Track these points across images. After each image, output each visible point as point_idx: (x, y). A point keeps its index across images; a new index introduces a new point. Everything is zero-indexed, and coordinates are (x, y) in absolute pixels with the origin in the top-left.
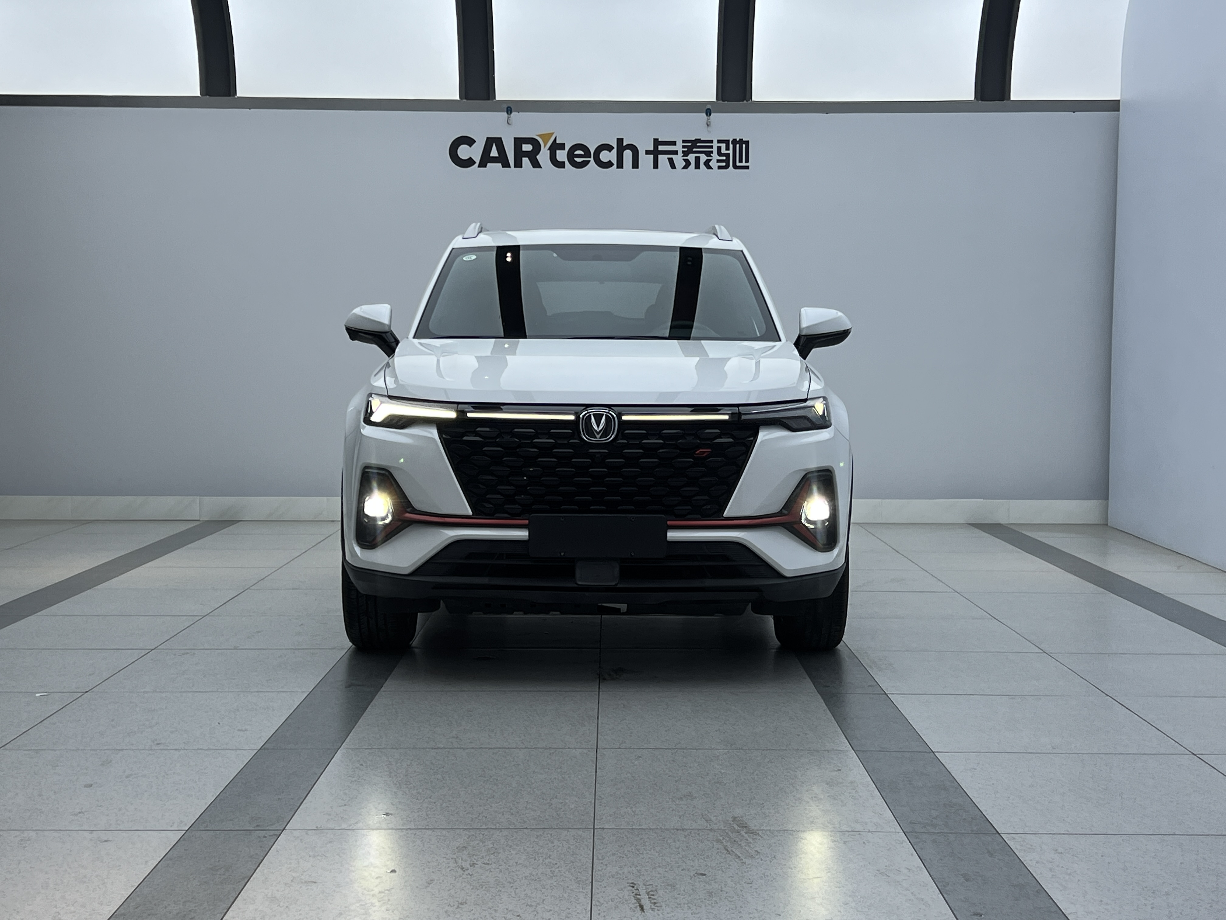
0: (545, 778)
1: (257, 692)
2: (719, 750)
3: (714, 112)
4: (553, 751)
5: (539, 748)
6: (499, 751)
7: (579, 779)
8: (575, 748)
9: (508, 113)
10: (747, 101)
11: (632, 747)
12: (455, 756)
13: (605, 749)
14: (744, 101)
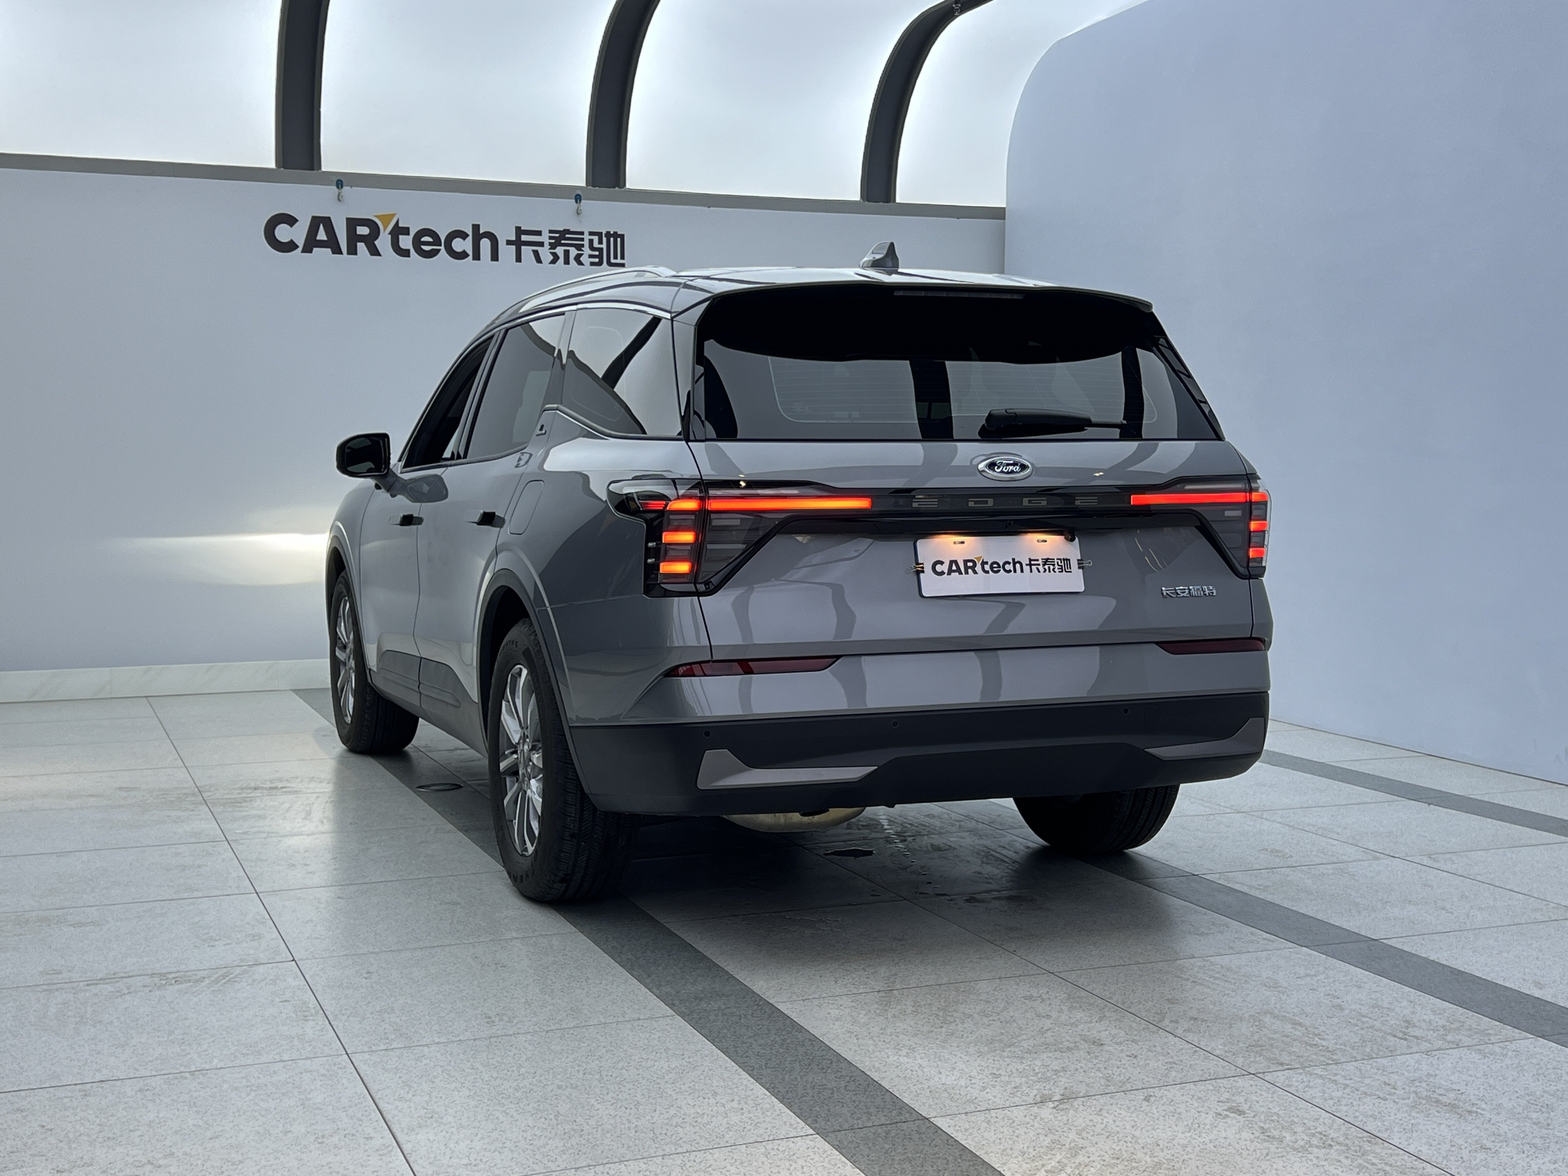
3: (585, 199)
9: (338, 188)
10: (620, 187)
14: (614, 187)
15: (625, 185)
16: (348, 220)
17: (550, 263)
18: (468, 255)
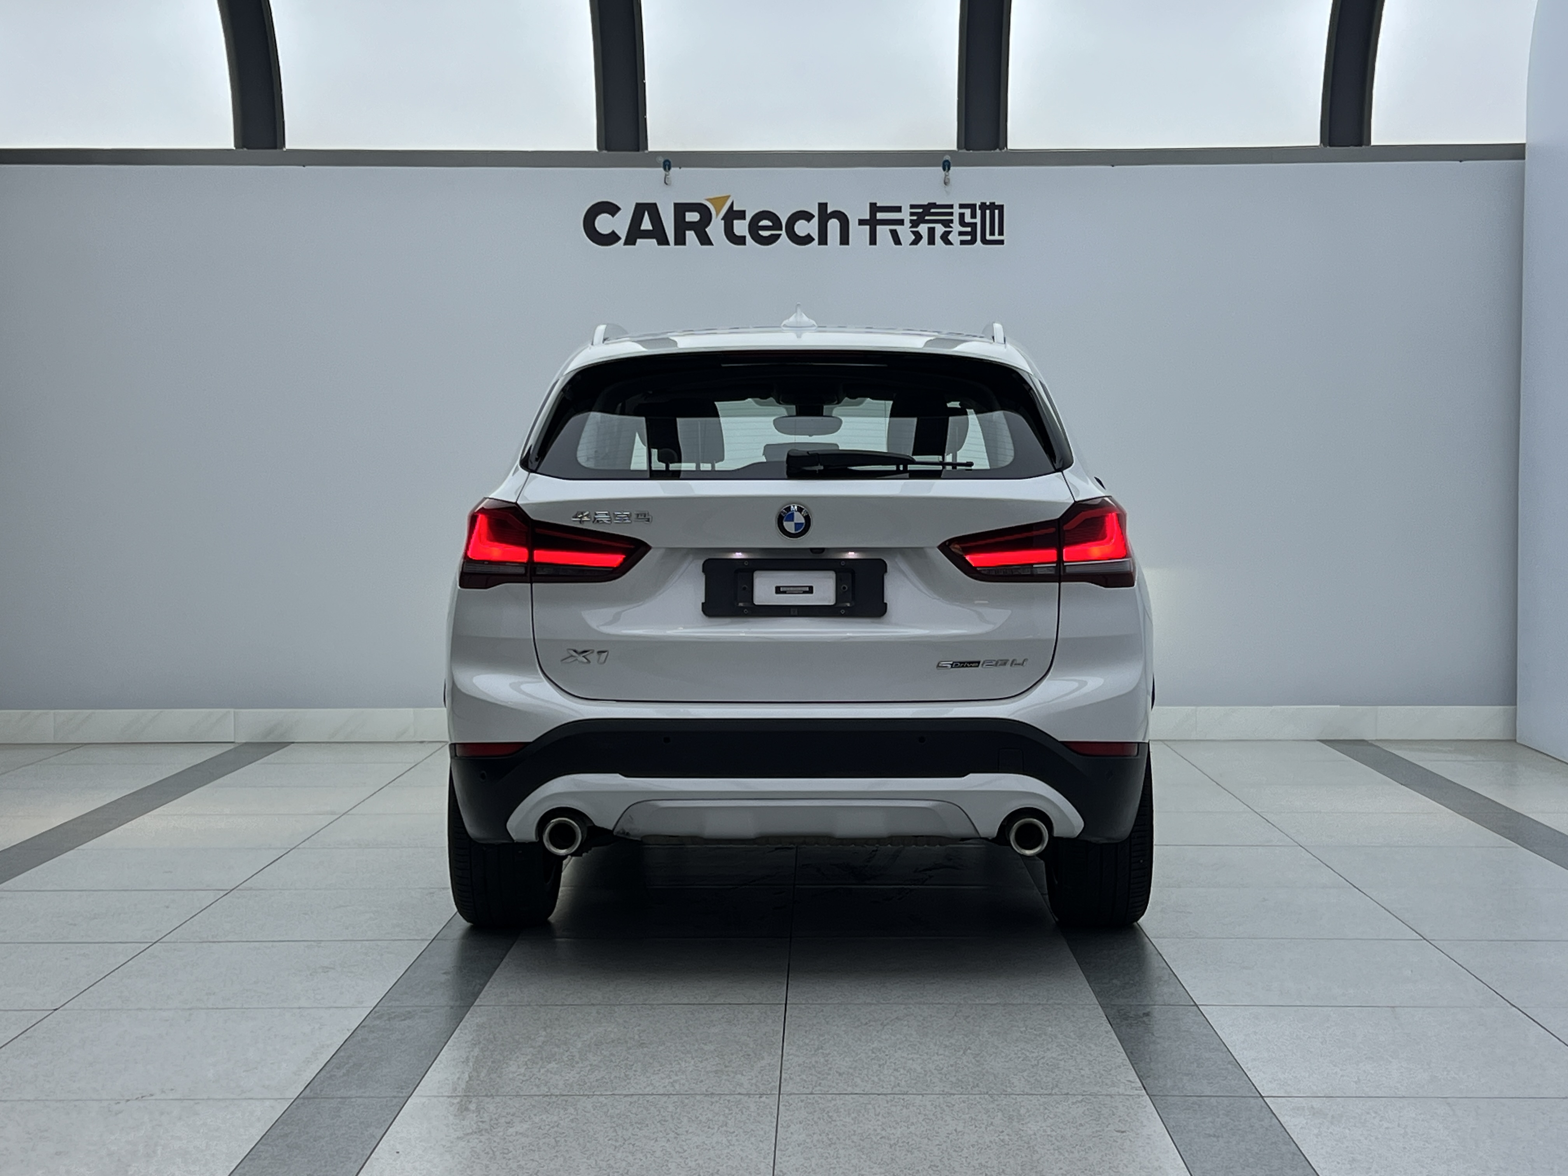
0: (704, 1142)
1: (299, 1008)
2: (954, 1094)
3: (954, 166)
4: (716, 1098)
5: (696, 1094)
6: (639, 1100)
7: (752, 1143)
8: (748, 1095)
9: (665, 169)
10: (1000, 149)
11: (830, 1092)
12: (575, 1109)
13: (791, 1094)
14: (995, 149)
15: (1006, 146)
16: (676, 205)
17: (911, 244)
18: (813, 239)
